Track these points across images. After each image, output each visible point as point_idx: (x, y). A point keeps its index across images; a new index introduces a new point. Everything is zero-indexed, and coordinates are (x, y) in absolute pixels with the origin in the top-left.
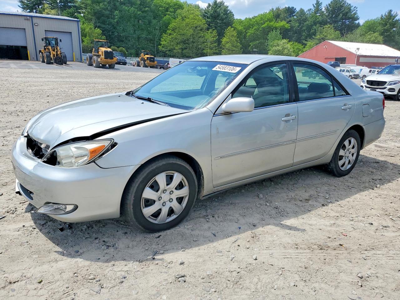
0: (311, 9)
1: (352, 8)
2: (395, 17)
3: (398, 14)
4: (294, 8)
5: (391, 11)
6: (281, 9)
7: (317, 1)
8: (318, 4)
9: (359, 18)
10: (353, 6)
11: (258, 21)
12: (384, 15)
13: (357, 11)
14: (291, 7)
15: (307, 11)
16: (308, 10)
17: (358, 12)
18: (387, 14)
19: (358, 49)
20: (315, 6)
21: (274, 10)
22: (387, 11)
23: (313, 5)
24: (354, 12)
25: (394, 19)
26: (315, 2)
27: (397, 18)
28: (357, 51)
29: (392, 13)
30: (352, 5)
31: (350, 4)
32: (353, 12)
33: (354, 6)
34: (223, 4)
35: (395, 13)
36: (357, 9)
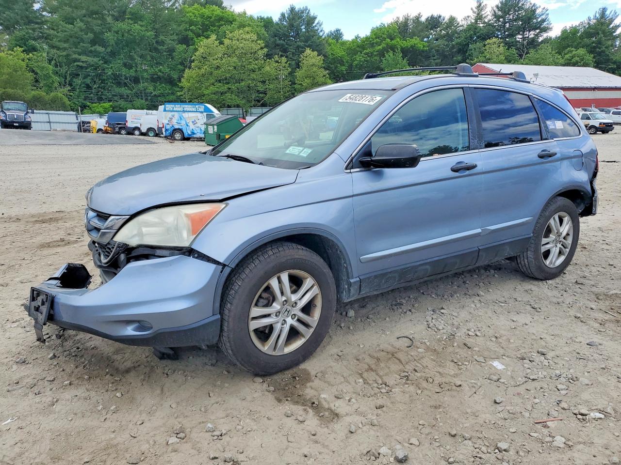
0: (468, 17)
1: (538, 11)
2: (611, 21)
3: (617, 14)
4: (442, 18)
5: (604, 10)
6: (411, 17)
7: (478, 2)
8: (480, 7)
9: (551, 28)
10: (540, 7)
11: (371, 39)
12: (592, 17)
13: (548, 14)
14: (435, 16)
15: (462, 21)
16: (464, 19)
17: (550, 16)
18: (597, 15)
19: (536, 75)
20: (475, 10)
21: (401, 19)
22: (598, 10)
23: (472, 9)
24: (543, 17)
25: (611, 24)
26: (476, 5)
27: (617, 22)
28: (534, 79)
29: (608, 13)
30: (538, 6)
31: (534, 4)
32: (540, 16)
33: (542, 7)
34: (308, 13)
35: (612, 13)
36: (547, 12)
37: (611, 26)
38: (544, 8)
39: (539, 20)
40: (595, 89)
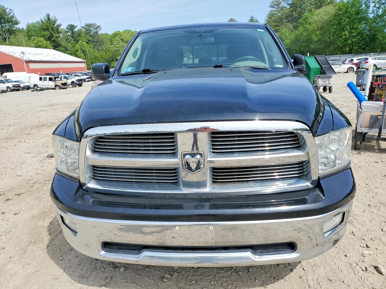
1: (7, 11)
2: (55, 22)
3: (57, 18)
5: (48, 16)
9: (19, 22)
10: (7, 8)
12: (43, 19)
17: (15, 15)
18: (46, 18)
19: (23, 53)
22: (45, 15)
24: (12, 14)
27: (58, 23)
28: (22, 55)
29: (51, 17)
30: (6, 7)
32: (9, 14)
33: (9, 8)
35: (54, 17)
36: (13, 12)
37: (56, 25)
38: (10, 9)
39: (9, 16)
40: (59, 62)
